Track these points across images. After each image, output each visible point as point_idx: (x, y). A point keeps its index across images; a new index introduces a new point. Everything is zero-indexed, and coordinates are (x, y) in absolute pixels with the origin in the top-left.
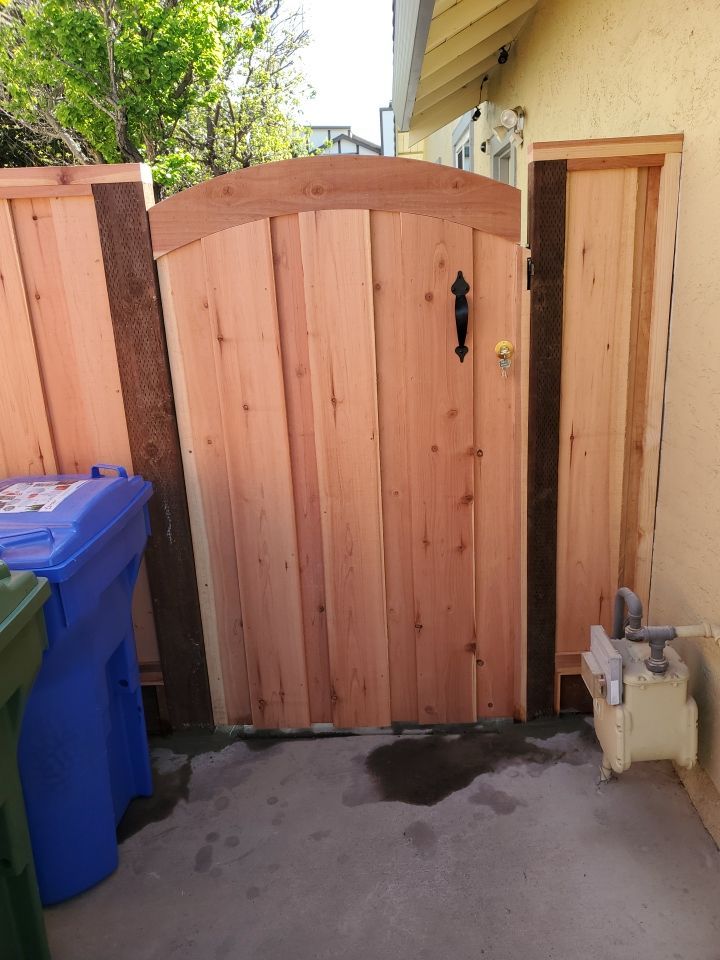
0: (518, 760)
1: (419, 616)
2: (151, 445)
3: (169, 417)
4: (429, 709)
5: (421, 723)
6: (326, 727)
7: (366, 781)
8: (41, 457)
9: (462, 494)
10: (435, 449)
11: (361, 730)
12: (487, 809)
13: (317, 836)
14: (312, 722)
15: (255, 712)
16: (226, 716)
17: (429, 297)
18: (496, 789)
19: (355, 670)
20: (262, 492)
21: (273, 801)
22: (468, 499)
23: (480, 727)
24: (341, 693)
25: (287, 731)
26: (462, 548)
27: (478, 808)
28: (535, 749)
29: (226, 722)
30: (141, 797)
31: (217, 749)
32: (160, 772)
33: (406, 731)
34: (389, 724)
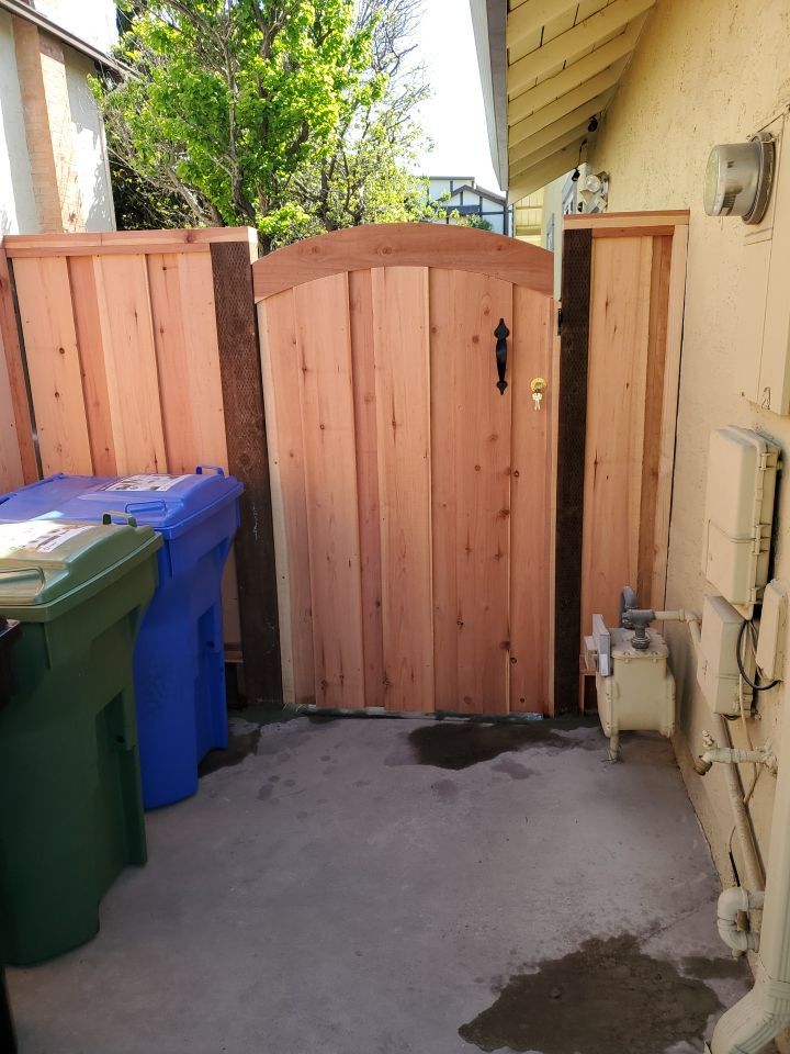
0: (541, 744)
1: (460, 615)
2: (244, 455)
3: (260, 433)
4: (468, 699)
5: (461, 712)
6: (379, 710)
7: (406, 750)
8: (156, 462)
9: (500, 508)
10: (477, 468)
11: (409, 714)
12: (506, 776)
13: (359, 784)
14: (366, 705)
15: (318, 693)
16: (293, 695)
17: (476, 340)
18: (517, 762)
19: (405, 659)
20: (332, 499)
21: (326, 758)
22: (505, 513)
23: (513, 719)
24: (392, 679)
25: (346, 711)
26: (499, 556)
27: (497, 774)
28: (557, 738)
29: (293, 700)
30: (219, 749)
31: (285, 721)
32: (235, 734)
33: (447, 718)
34: (432, 711)
